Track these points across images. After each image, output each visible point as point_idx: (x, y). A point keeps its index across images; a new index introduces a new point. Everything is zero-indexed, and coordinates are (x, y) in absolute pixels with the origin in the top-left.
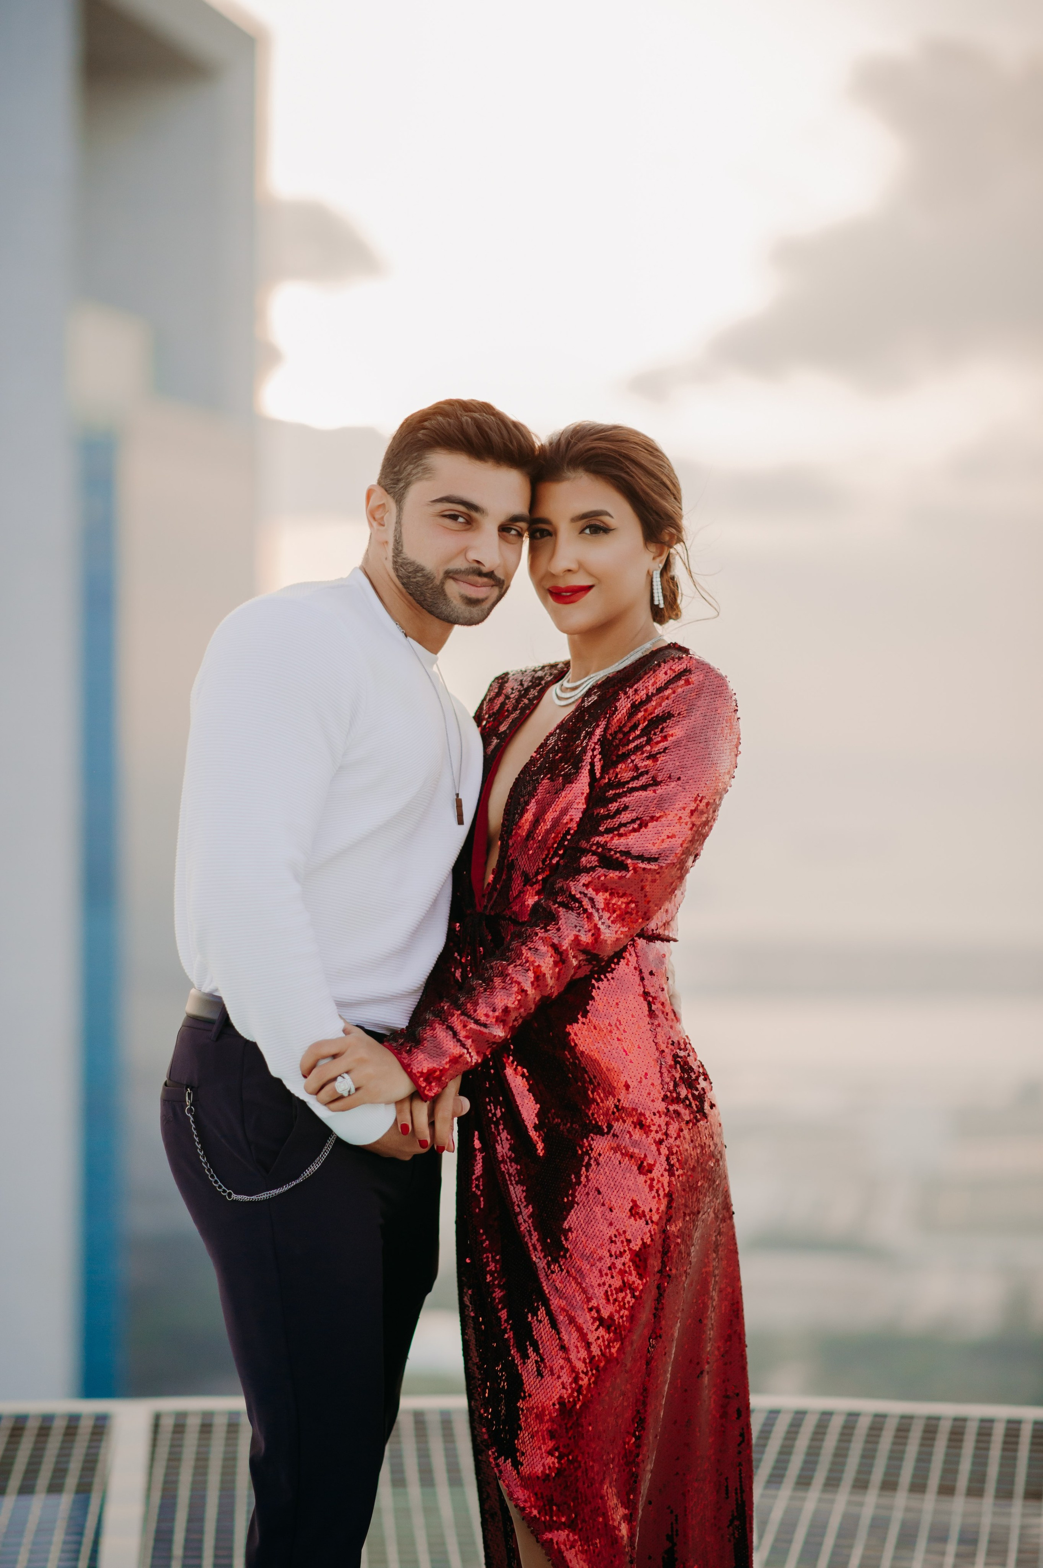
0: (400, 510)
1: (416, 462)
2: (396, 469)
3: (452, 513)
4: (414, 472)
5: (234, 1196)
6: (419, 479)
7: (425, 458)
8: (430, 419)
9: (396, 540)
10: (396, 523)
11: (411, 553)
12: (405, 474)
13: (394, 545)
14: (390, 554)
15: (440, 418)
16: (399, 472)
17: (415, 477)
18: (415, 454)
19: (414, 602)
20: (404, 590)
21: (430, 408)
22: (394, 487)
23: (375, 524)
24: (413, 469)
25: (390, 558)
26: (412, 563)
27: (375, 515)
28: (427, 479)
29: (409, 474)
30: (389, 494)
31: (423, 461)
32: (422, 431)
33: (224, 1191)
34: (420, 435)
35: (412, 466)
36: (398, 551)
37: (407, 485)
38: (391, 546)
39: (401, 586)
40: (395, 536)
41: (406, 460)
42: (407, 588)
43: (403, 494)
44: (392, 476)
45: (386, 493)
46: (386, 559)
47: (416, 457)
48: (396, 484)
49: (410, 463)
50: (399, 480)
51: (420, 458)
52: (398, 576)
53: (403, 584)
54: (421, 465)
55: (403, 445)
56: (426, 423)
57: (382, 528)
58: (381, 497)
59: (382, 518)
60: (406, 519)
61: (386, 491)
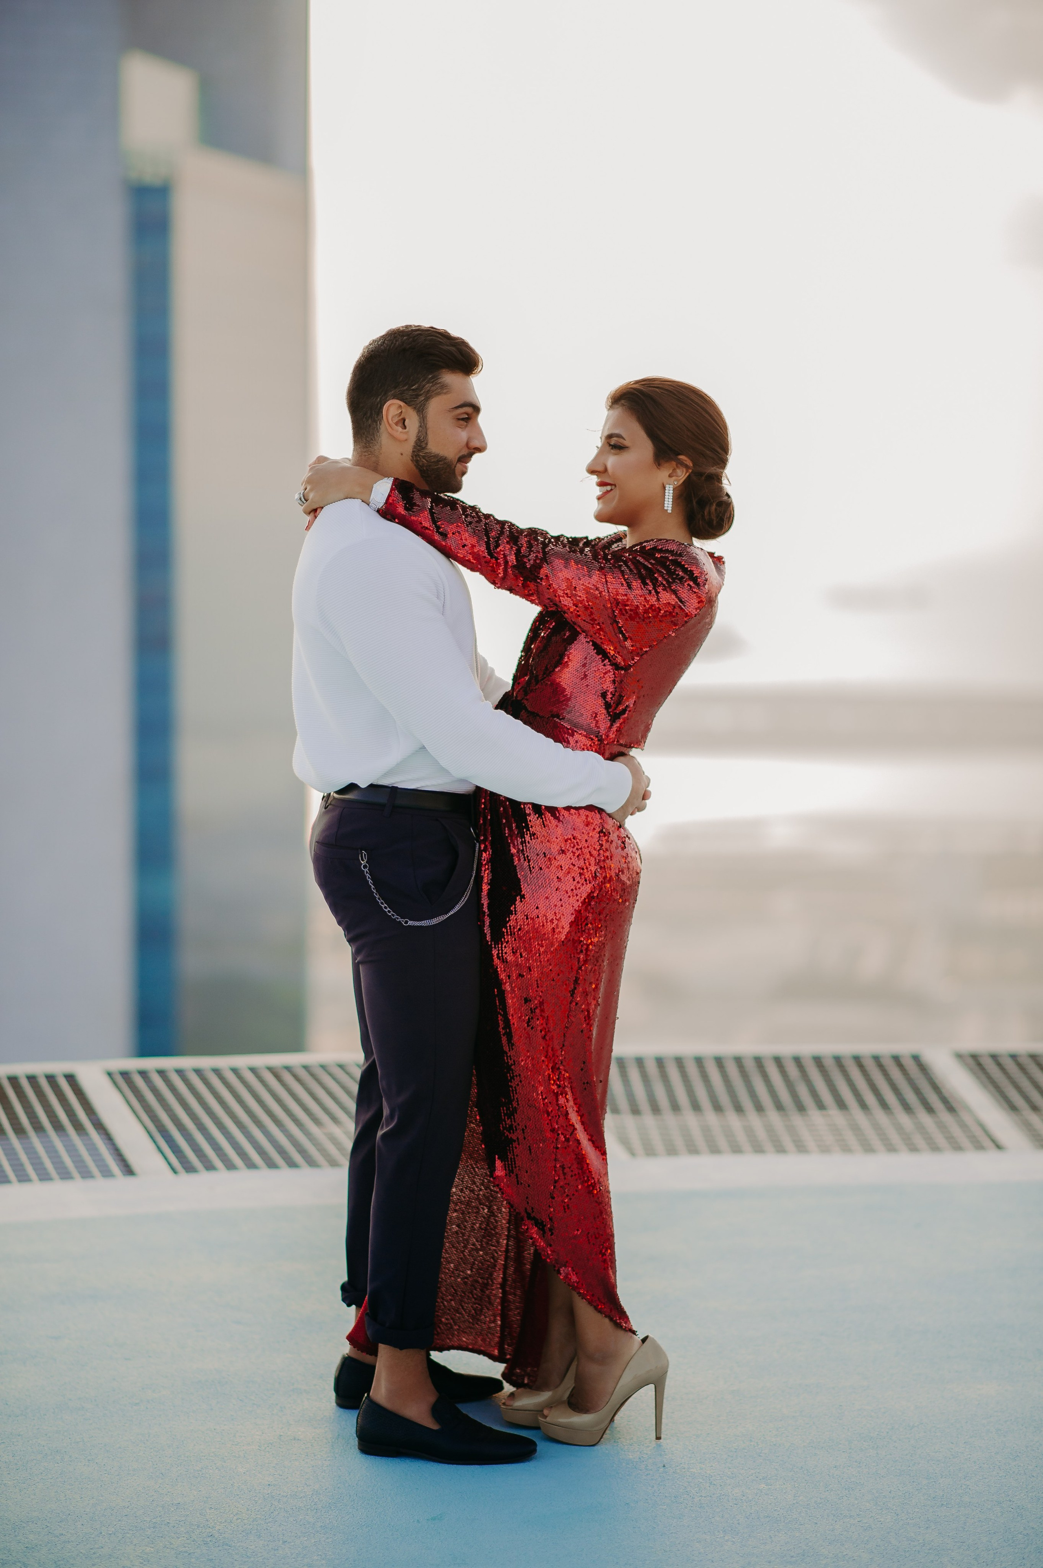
1: (434, 381)
5: (409, 923)
6: (438, 394)
10: (420, 426)
12: (425, 390)
13: (416, 442)
14: (409, 451)
16: (419, 389)
17: (433, 393)
22: (416, 401)
24: (432, 386)
26: (436, 456)
28: (445, 393)
29: (429, 391)
30: (409, 406)
31: (440, 381)
36: (418, 448)
37: (427, 399)
40: (418, 436)
43: (425, 405)
44: (411, 393)
47: (432, 378)
48: (417, 398)
49: (428, 382)
50: (417, 396)
51: (435, 379)
54: (438, 384)
60: (431, 423)
61: (406, 403)
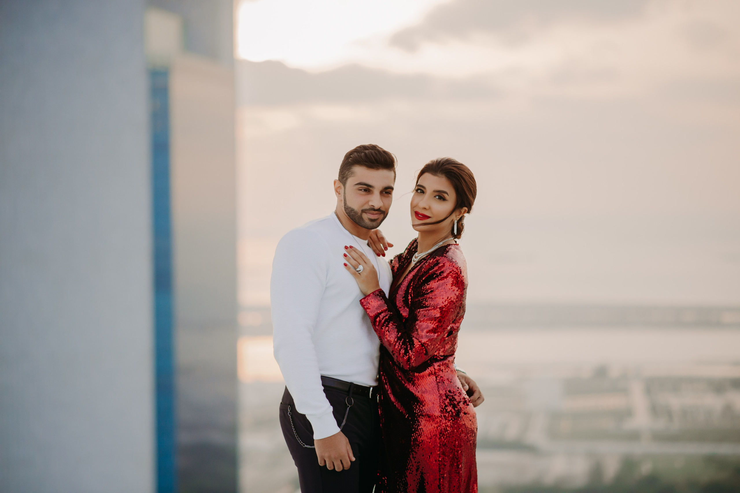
0: (345, 188)
2: (343, 173)
3: (364, 188)
4: (348, 174)
5: (305, 446)
6: (350, 177)
7: (352, 169)
8: (353, 154)
9: (344, 200)
10: (344, 193)
11: (350, 204)
12: (346, 174)
14: (343, 205)
15: (356, 154)
16: (344, 174)
17: (348, 176)
18: (348, 167)
19: (353, 222)
20: (349, 218)
21: (353, 150)
23: (337, 194)
24: (348, 173)
25: (343, 206)
26: (351, 208)
27: (336, 191)
28: (353, 176)
29: (347, 175)
30: (341, 182)
31: (351, 170)
32: (350, 159)
33: (302, 444)
34: (349, 160)
35: (348, 172)
36: (345, 204)
37: (347, 179)
38: (343, 202)
39: (348, 216)
40: (344, 198)
41: (345, 170)
42: (350, 217)
43: (346, 182)
44: (341, 176)
45: (340, 182)
46: (342, 206)
49: (347, 171)
50: (344, 177)
51: (350, 169)
52: (347, 213)
53: (348, 215)
54: (351, 171)
55: (344, 164)
56: (351, 156)
57: (340, 195)
58: (339, 184)
59: (340, 191)
60: (346, 192)
61: (340, 181)
